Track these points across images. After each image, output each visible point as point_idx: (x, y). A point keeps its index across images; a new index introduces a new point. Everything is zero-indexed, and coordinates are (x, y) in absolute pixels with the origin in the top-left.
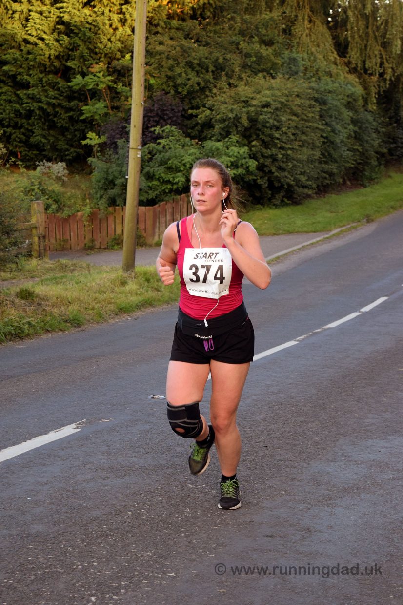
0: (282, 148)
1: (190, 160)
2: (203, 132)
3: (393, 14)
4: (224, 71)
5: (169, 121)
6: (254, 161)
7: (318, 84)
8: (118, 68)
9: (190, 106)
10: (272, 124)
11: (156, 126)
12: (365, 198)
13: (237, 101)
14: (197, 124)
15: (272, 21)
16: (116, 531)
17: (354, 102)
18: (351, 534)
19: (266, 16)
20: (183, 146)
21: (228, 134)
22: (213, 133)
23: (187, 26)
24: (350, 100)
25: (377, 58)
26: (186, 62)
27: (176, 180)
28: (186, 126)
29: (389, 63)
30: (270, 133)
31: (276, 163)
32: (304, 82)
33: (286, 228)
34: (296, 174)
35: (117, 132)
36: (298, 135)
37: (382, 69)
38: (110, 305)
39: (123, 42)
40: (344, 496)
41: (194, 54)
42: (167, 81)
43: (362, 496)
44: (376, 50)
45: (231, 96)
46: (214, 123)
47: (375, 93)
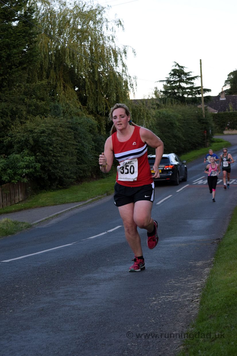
0: (54, 156)
1: (1, 165)
2: (8, 150)
3: (110, 80)
4: (17, 115)
6: (39, 164)
7: (72, 120)
10: (47, 142)
12: (104, 184)
14: (4, 146)
15: (42, 86)
17: (93, 130)
19: (39, 83)
21: (22, 150)
22: (13, 150)
24: (91, 128)
25: (104, 105)
30: (47, 147)
31: (52, 165)
32: (63, 119)
33: (60, 201)
34: (64, 170)
36: (63, 149)
37: (107, 111)
40: (104, 282)
44: (103, 101)
45: (22, 129)
46: (14, 144)
47: (104, 125)
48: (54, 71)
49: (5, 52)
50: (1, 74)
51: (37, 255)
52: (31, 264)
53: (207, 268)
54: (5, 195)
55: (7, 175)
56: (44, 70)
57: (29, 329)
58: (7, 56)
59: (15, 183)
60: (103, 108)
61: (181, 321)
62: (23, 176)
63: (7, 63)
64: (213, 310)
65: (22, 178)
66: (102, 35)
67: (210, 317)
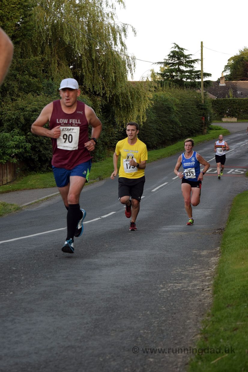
3: (108, 59)
4: (8, 91)
6: (29, 144)
15: (36, 61)
19: (32, 59)
21: (12, 128)
22: (3, 129)
25: (101, 85)
29: (107, 88)
31: (43, 146)
32: (57, 98)
33: (50, 184)
37: (104, 91)
44: (99, 80)
45: (13, 106)
46: (4, 122)
47: (100, 106)
48: (49, 46)
51: (30, 238)
52: (25, 246)
53: (212, 257)
56: (39, 45)
57: (33, 312)
59: (4, 163)
60: (100, 88)
61: (194, 310)
62: (12, 156)
64: (230, 299)
65: (11, 158)
66: (101, 12)
67: (228, 307)
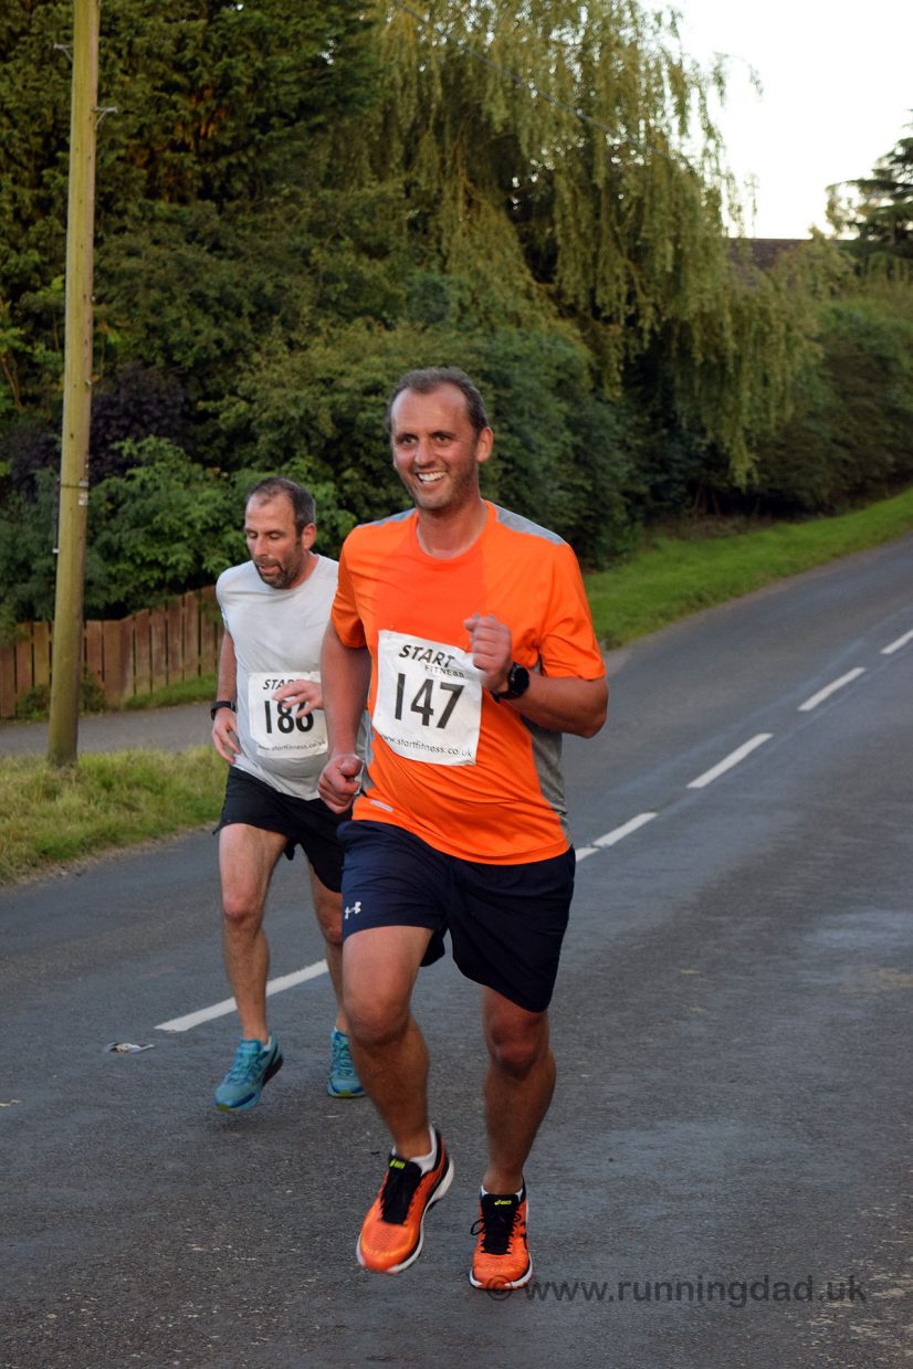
1: (204, 514)
2: (232, 451)
3: (653, 187)
4: (277, 313)
5: (154, 427)
6: (349, 515)
7: (490, 343)
8: (36, 308)
9: (201, 393)
11: (124, 439)
12: (601, 595)
13: (307, 380)
14: (218, 433)
15: (384, 201)
16: (17, 1359)
17: (571, 382)
18: (572, 1347)
19: (369, 191)
20: (187, 483)
21: (289, 453)
22: (254, 453)
23: (191, 213)
24: (563, 375)
25: (621, 282)
26: (191, 294)
27: (172, 560)
28: (193, 438)
29: (647, 295)
30: (383, 450)
32: (457, 337)
35: (34, 452)
37: (633, 308)
38: (19, 844)
39: (43, 251)
40: (555, 1260)
41: (207, 277)
42: (148, 337)
43: (598, 1260)
44: (618, 266)
45: (293, 370)
46: (257, 431)
47: (619, 362)
48: (434, 137)
49: (245, 61)
50: (224, 147)
54: (212, 626)
55: (223, 550)
56: (396, 134)
58: (255, 79)
63: (250, 105)
